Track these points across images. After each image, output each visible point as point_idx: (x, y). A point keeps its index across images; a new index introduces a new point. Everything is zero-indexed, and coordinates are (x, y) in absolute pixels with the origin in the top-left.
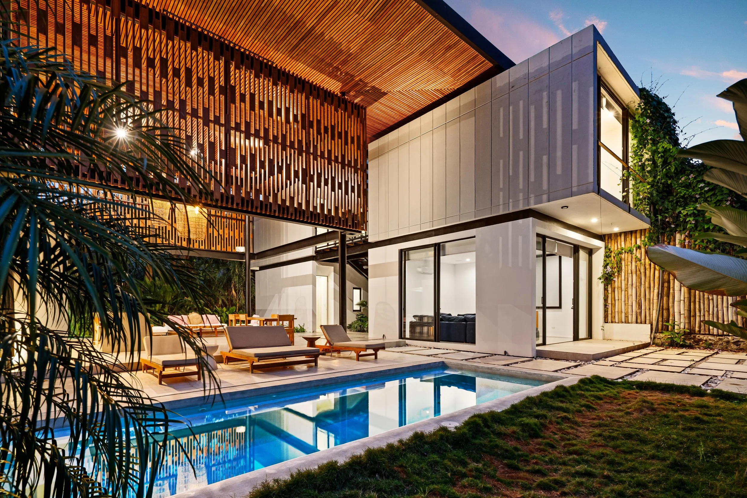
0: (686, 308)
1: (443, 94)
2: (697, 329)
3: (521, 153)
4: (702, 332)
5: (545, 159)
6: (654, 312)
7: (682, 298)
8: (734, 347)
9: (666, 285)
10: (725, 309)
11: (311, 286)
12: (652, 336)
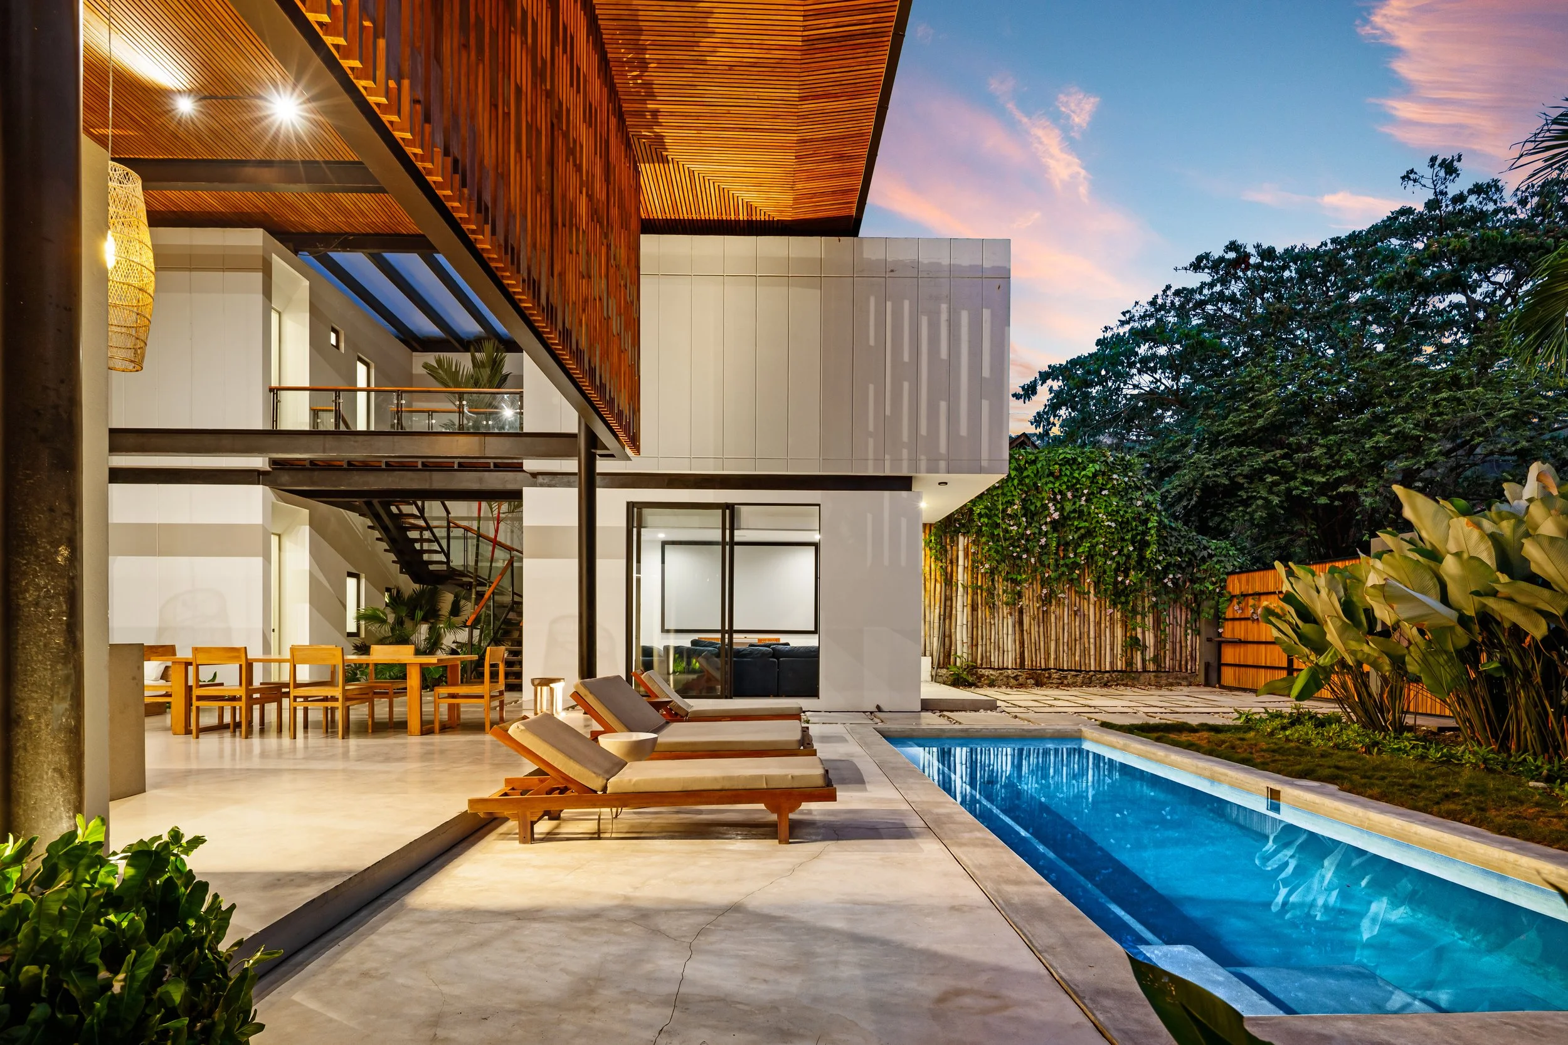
0: (970, 635)
1: (750, 214)
2: (979, 662)
3: (906, 385)
4: (984, 666)
5: (943, 405)
6: (935, 639)
7: (965, 622)
8: (1013, 682)
9: (948, 603)
10: (1005, 636)
11: (260, 559)
12: (934, 673)
